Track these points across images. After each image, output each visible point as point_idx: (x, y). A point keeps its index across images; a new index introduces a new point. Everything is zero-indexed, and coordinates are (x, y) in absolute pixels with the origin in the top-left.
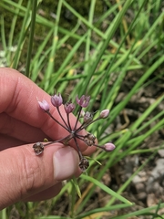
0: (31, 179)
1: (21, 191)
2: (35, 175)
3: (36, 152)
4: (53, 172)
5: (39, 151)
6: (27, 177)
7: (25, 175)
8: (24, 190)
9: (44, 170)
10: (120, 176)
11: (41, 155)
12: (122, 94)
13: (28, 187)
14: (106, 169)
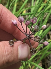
0: (8, 57)
1: (3, 63)
2: (10, 55)
3: (10, 44)
4: (18, 55)
5: (12, 44)
6: (6, 56)
7: (5, 55)
8: (5, 62)
9: (14, 53)
10: (47, 64)
11: (12, 46)
12: (48, 24)
13: (7, 61)
14: (40, 60)
